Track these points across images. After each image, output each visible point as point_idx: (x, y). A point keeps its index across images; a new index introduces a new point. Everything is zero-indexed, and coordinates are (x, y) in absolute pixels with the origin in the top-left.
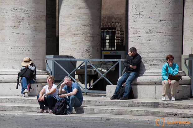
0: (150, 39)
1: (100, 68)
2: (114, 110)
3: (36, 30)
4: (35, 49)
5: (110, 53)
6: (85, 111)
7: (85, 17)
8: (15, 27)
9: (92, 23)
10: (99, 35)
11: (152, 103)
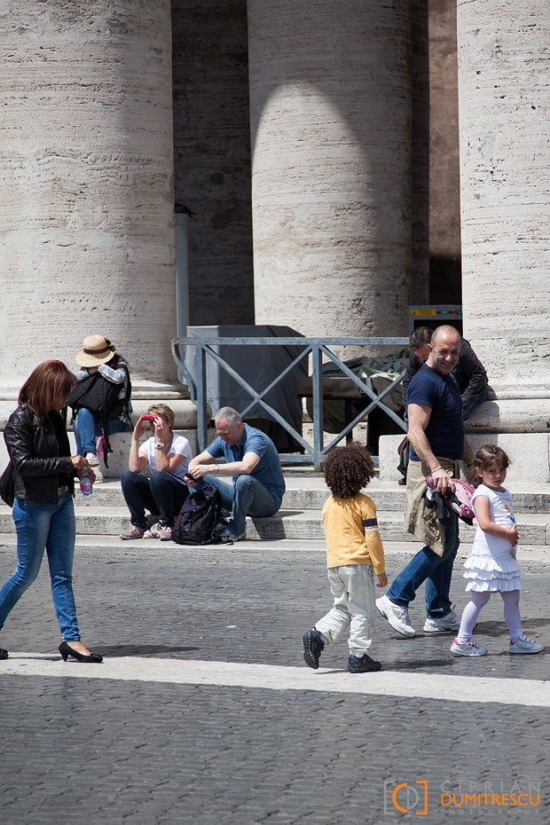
0: (529, 263)
1: (386, 371)
2: (391, 526)
3: (133, 230)
4: (129, 305)
5: (439, 313)
6: (288, 529)
7: (343, 177)
8: (51, 222)
9: (371, 200)
10: (401, 245)
11: (527, 496)
